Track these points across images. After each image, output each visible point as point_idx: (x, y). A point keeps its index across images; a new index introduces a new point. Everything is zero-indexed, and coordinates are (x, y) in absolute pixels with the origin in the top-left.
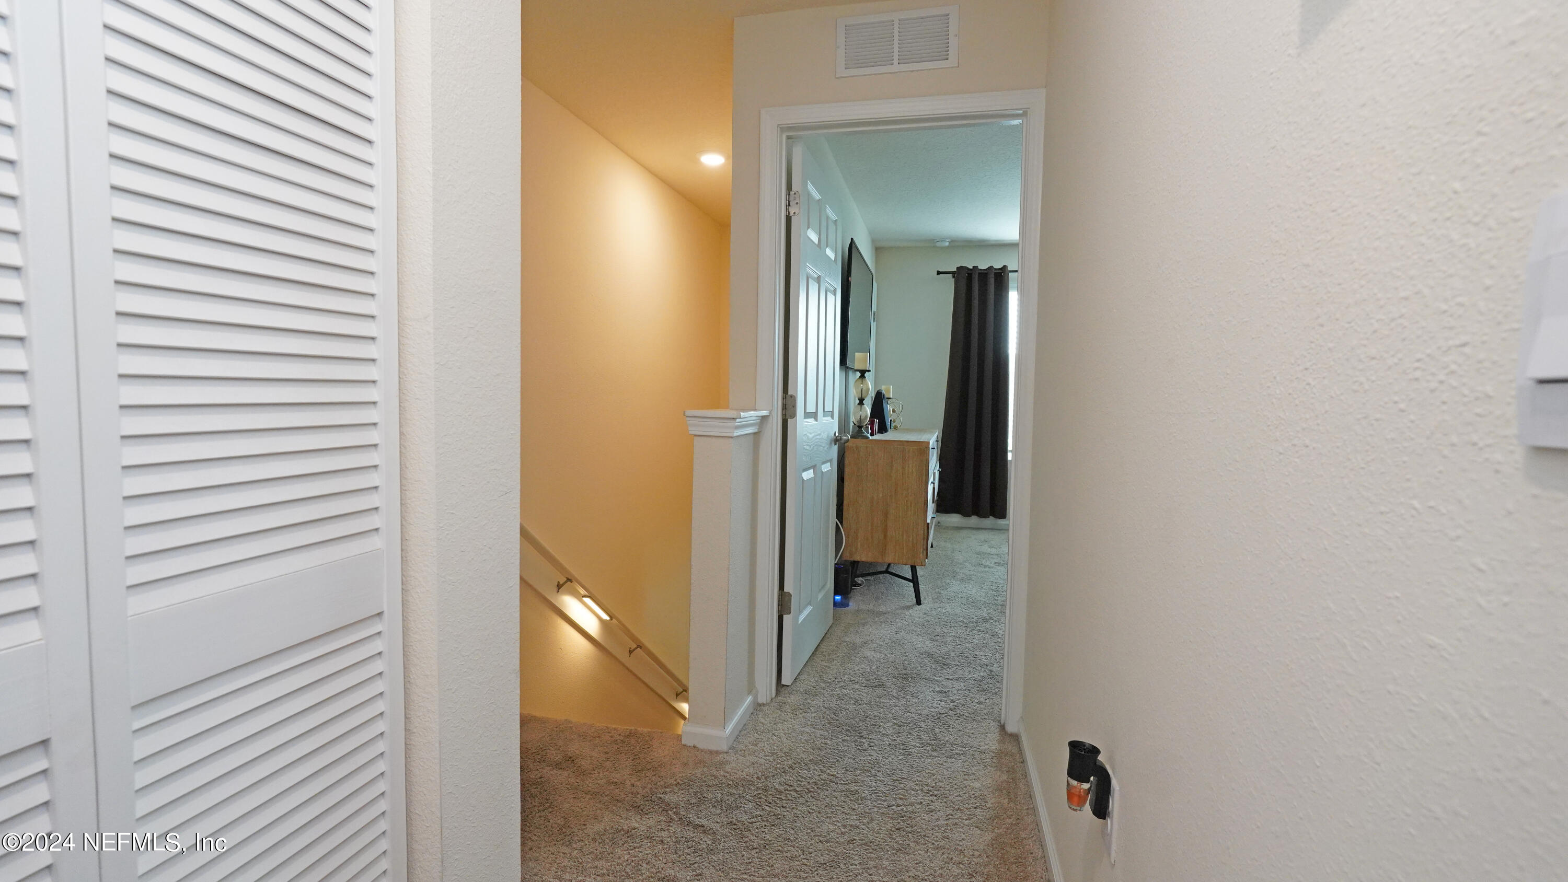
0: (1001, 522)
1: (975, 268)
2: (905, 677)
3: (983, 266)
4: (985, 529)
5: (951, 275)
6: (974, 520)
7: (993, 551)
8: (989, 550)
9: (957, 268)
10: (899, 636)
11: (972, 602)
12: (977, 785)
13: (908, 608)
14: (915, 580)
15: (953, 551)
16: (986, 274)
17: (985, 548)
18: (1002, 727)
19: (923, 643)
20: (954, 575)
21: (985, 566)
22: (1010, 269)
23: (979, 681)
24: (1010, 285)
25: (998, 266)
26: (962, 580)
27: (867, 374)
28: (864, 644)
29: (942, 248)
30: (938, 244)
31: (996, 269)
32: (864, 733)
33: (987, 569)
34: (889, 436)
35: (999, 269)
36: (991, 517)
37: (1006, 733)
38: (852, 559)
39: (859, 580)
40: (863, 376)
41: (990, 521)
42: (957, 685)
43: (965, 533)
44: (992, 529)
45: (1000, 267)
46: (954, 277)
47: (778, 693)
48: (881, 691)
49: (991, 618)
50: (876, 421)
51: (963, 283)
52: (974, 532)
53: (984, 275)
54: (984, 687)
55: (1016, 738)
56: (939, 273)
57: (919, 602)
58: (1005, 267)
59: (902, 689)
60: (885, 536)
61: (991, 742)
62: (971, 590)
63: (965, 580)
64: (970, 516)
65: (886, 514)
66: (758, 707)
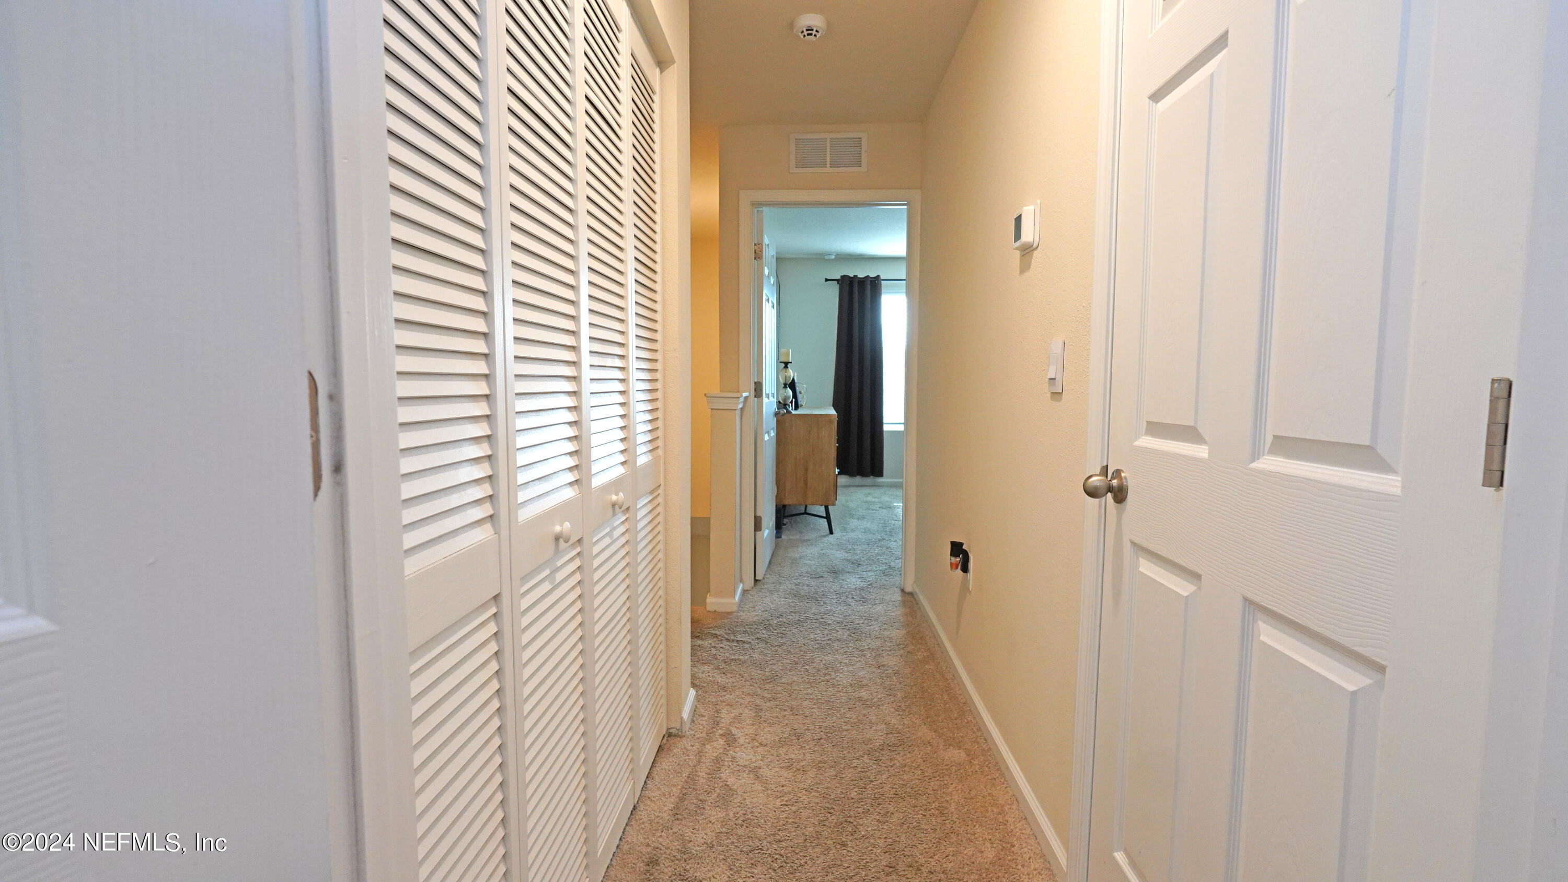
0: (880, 480)
1: (855, 276)
2: (835, 572)
3: (861, 275)
4: (867, 486)
5: (836, 282)
6: (858, 480)
7: (877, 500)
8: (873, 500)
9: (841, 276)
10: (824, 552)
11: (867, 531)
12: (893, 614)
13: (825, 536)
14: (828, 517)
15: (847, 501)
16: (864, 281)
17: (870, 499)
18: (903, 590)
19: (840, 554)
20: (852, 516)
21: (873, 510)
22: (882, 278)
23: (883, 572)
24: (883, 291)
25: (873, 275)
26: (858, 519)
27: (789, 365)
28: (801, 558)
29: (829, 260)
30: (826, 257)
31: (871, 278)
32: (819, 599)
33: (874, 511)
34: (800, 411)
35: (874, 278)
36: (872, 477)
37: (905, 592)
38: (782, 504)
39: (785, 521)
40: (786, 367)
41: (870, 480)
42: (869, 574)
43: (852, 489)
44: (872, 486)
45: (874, 275)
46: (838, 283)
47: (755, 584)
48: (821, 580)
49: (884, 539)
50: (794, 400)
51: (847, 288)
52: (858, 488)
53: (863, 282)
54: (886, 573)
55: (911, 594)
56: (827, 280)
57: (831, 532)
58: (878, 276)
59: (835, 578)
60: (806, 485)
61: (898, 596)
62: (867, 524)
63: (862, 518)
64: (855, 476)
65: (806, 469)
66: (745, 592)
